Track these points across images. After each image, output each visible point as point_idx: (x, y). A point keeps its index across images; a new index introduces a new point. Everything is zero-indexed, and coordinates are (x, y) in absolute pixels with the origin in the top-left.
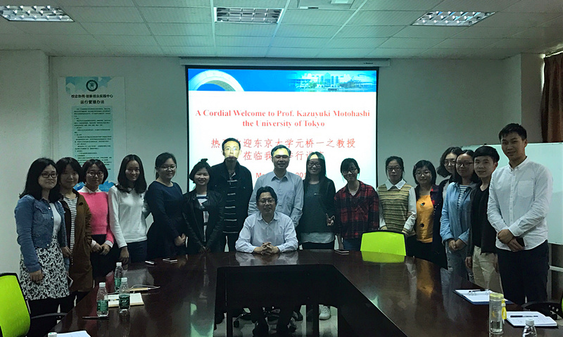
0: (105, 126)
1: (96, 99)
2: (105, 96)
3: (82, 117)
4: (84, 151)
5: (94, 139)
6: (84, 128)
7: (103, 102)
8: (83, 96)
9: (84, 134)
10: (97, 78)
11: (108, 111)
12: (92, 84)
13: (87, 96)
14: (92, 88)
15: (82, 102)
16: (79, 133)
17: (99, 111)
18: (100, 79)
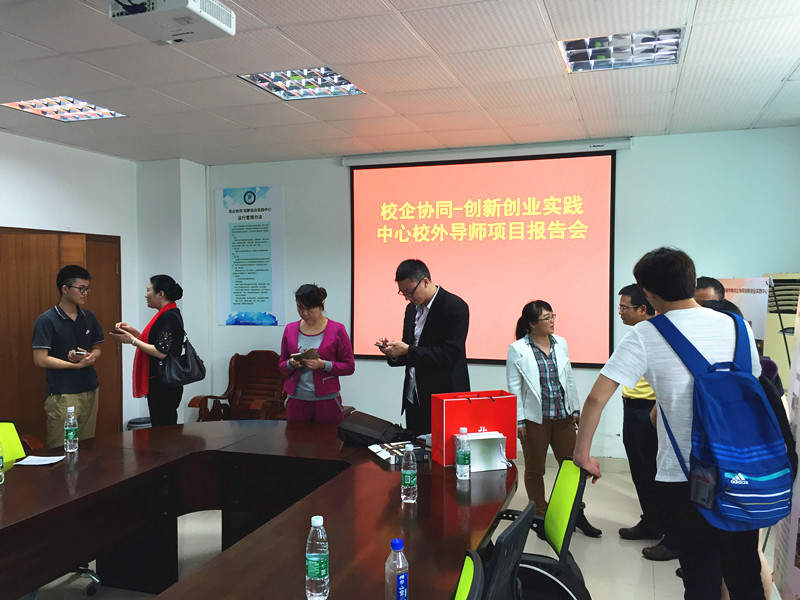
0: (263, 246)
1: (254, 214)
2: (263, 210)
3: (240, 236)
4: (241, 276)
5: (252, 261)
6: (241, 248)
7: (261, 217)
8: (241, 211)
9: (243, 256)
10: (255, 189)
11: (266, 228)
12: (250, 195)
13: (245, 211)
14: (250, 201)
15: (240, 219)
16: (237, 254)
17: (256, 228)
18: (258, 190)
